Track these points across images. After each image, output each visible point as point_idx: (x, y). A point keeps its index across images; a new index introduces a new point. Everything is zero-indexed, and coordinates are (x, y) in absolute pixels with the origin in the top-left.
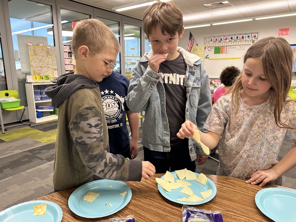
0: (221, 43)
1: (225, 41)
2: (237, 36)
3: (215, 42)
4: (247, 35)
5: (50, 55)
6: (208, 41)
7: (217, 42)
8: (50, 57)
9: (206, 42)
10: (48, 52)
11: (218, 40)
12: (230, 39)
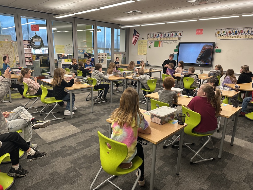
0: (158, 38)
1: (161, 37)
2: (169, 33)
3: (154, 37)
4: (175, 33)
5: (13, 47)
6: (150, 36)
7: (156, 38)
8: (13, 48)
9: (148, 37)
10: (11, 45)
11: (156, 36)
12: (164, 36)
